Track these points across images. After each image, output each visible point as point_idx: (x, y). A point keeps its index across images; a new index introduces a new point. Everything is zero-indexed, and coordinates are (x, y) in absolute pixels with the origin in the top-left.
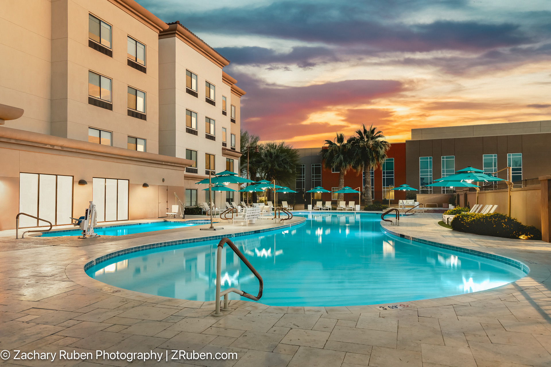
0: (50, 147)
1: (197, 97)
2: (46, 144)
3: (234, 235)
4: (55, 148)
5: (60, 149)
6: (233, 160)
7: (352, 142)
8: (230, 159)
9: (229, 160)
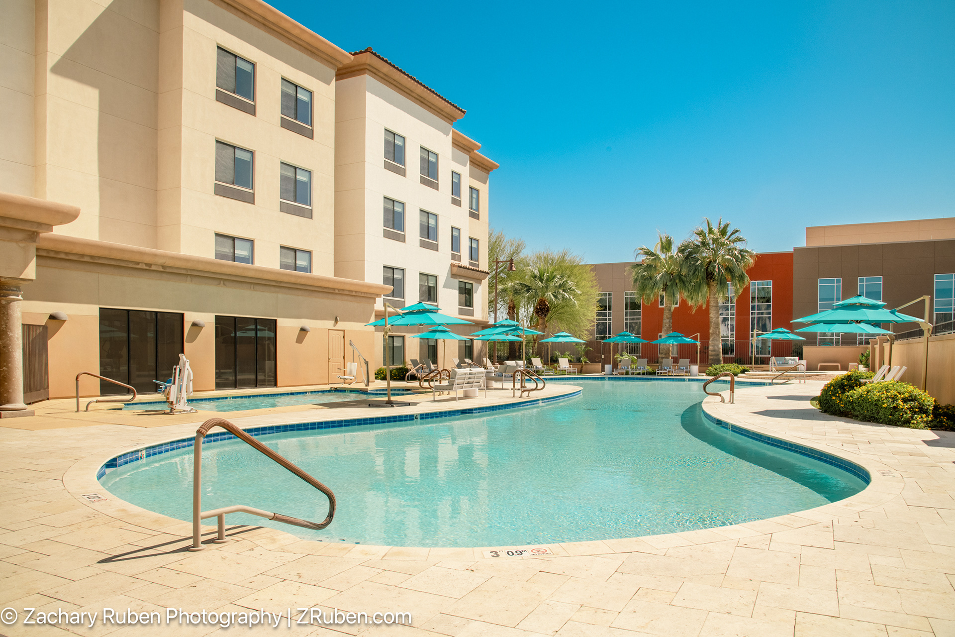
0: (145, 267)
1: (405, 175)
2: (138, 263)
3: (419, 417)
4: (153, 268)
5: (161, 269)
6: (472, 284)
7: (687, 251)
8: (465, 283)
9: (464, 285)
